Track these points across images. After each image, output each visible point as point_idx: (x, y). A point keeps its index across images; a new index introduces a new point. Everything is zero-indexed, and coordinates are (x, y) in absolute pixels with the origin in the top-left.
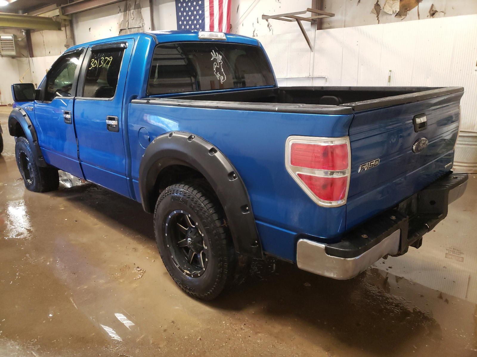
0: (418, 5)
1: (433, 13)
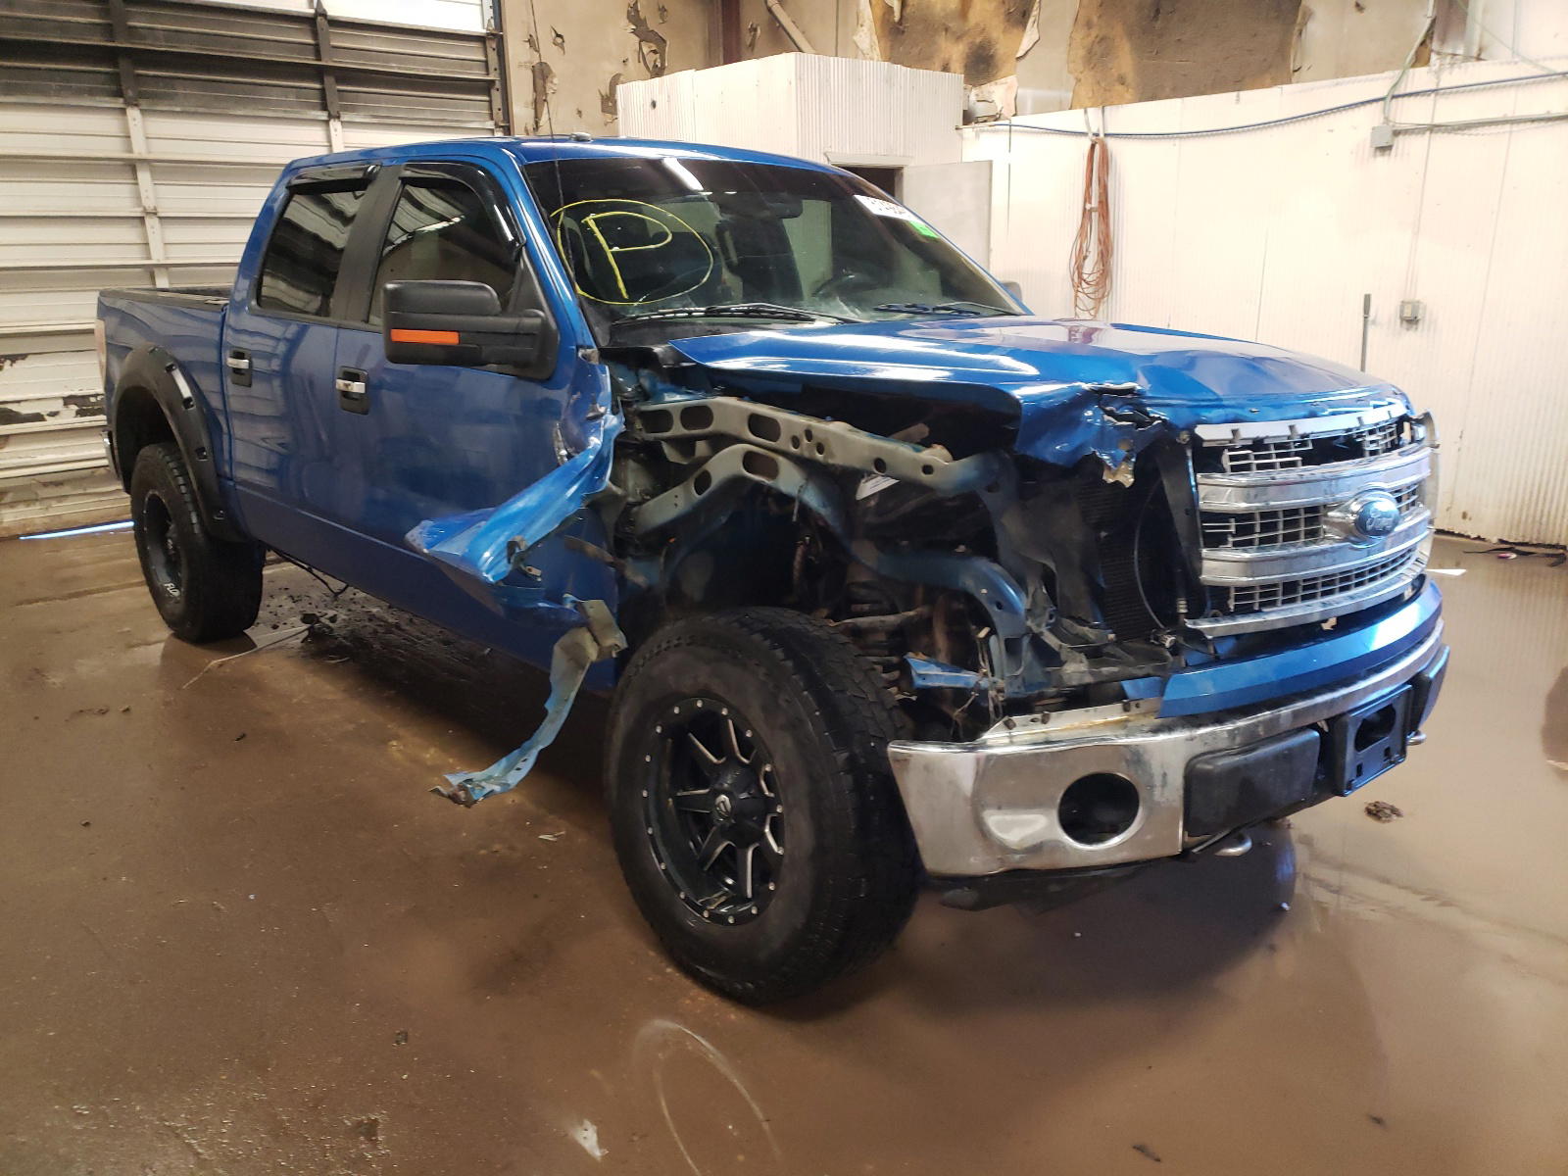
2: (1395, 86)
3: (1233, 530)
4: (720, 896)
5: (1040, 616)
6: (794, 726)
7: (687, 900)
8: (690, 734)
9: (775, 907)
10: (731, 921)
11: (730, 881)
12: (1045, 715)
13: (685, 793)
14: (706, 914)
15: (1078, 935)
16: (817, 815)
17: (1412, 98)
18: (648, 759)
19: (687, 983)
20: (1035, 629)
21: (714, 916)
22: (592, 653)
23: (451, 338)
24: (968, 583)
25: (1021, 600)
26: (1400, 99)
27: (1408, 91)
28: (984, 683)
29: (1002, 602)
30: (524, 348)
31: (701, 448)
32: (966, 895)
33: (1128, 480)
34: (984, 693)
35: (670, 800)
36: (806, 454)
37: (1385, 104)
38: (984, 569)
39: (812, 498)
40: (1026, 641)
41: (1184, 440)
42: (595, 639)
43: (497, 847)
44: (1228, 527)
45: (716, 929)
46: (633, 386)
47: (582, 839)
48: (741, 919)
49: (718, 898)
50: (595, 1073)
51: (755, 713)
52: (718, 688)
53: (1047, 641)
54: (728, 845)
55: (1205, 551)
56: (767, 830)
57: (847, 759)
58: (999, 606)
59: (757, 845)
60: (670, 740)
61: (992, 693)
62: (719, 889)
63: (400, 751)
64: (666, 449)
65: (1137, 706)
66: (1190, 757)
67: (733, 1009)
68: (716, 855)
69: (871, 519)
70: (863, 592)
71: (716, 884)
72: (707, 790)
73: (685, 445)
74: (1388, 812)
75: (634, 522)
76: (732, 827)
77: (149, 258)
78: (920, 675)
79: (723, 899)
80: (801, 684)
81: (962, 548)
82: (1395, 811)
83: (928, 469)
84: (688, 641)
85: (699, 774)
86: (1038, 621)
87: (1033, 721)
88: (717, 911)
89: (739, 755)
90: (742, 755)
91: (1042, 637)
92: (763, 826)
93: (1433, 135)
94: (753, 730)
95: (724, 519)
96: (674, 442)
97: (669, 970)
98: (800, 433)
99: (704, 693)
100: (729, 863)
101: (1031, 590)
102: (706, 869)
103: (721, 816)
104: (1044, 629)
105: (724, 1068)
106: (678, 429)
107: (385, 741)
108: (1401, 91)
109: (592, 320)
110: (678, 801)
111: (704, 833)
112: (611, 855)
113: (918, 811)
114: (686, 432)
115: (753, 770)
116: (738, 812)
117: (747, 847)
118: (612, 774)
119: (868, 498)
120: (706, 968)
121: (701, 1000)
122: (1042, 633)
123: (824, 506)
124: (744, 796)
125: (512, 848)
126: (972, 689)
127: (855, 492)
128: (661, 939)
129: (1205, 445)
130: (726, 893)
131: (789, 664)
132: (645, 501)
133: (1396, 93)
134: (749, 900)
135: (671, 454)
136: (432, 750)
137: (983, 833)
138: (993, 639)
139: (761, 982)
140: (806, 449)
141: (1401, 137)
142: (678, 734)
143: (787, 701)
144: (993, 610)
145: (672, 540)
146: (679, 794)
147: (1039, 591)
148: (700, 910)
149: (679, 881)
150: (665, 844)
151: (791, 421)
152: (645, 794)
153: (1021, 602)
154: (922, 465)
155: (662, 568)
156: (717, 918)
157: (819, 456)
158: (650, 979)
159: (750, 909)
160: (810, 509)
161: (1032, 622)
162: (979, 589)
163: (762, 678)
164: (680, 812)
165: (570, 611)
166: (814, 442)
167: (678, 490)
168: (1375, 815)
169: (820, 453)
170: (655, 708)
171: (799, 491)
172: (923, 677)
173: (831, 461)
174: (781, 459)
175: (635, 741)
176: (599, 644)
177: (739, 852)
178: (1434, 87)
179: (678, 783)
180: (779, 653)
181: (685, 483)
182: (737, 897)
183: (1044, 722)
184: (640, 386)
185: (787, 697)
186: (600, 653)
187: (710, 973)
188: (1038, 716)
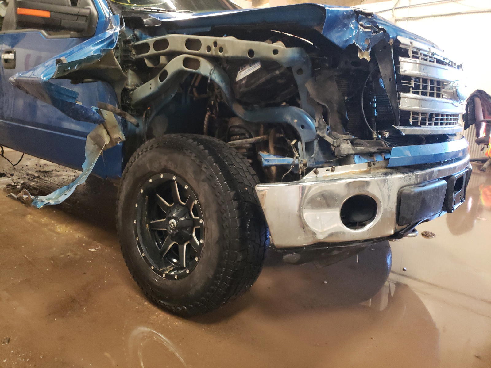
2: (396, 5)
3: (413, 85)
4: (171, 267)
5: (323, 129)
6: (210, 179)
7: (154, 270)
8: (157, 194)
9: (198, 269)
10: (176, 277)
11: (175, 261)
12: (333, 168)
13: (155, 222)
14: (164, 275)
15: (326, 282)
16: (221, 221)
17: (401, 9)
18: (136, 205)
19: (155, 309)
20: (321, 135)
21: (167, 276)
22: (107, 140)
23: (47, 14)
24: (288, 118)
25: (313, 123)
26: (397, 9)
27: (400, 6)
28: (297, 162)
29: (304, 124)
30: (82, 23)
31: (163, 59)
32: (295, 257)
33: (368, 59)
34: (297, 166)
35: (147, 225)
36: (214, 54)
37: (393, 11)
38: (296, 110)
39: (216, 77)
40: (316, 143)
41: (391, 43)
42: (108, 134)
43: (69, 254)
44: (410, 84)
45: (169, 282)
46: (131, 35)
47: (108, 250)
48: (180, 277)
49: (170, 268)
50: (107, 354)
51: (190, 176)
52: (171, 166)
53: (327, 140)
54: (175, 244)
55: (402, 94)
56: (194, 234)
57: (235, 194)
58: (303, 127)
59: (189, 242)
60: (147, 196)
61: (301, 165)
62: (169, 264)
63: (31, 219)
64: (146, 61)
65: (374, 164)
66: (399, 188)
67: (176, 320)
68: (169, 249)
69: (243, 89)
70: (237, 130)
71: (168, 262)
72: (165, 219)
73: (155, 59)
74: (431, 234)
75: (131, 98)
76: (177, 234)
78: (265, 160)
79: (172, 269)
80: (213, 160)
81: (284, 104)
82: (433, 235)
83: (275, 52)
84: (156, 146)
85: (161, 213)
86: (322, 131)
87: (327, 170)
88: (169, 274)
89: (180, 201)
90: (182, 201)
91: (325, 138)
92: (192, 232)
93: (408, 21)
94: (189, 185)
95: (173, 95)
96: (150, 58)
97: (146, 303)
98: (211, 44)
99: (165, 170)
100: (175, 252)
101: (317, 119)
102: (163, 256)
103: (172, 229)
104: (325, 135)
105: (172, 348)
106: (152, 51)
107: (25, 215)
108: (398, 6)
109: (113, 9)
110: (151, 226)
111: (163, 240)
112: (120, 255)
113: (270, 217)
114: (155, 52)
115: (187, 207)
116: (180, 227)
117: (183, 244)
118: (120, 215)
119: (242, 80)
120: (163, 301)
121: (161, 316)
122: (324, 136)
123: (222, 82)
124: (182, 219)
125: (76, 254)
126: (291, 165)
127: (236, 76)
128: (142, 288)
129: (401, 46)
130: (173, 266)
131: (207, 151)
132: (135, 89)
133: (396, 7)
134: (184, 268)
135: (149, 64)
136: (45, 218)
137: (304, 226)
138: (299, 143)
139: (191, 306)
140: (214, 52)
141: (398, 22)
142: (151, 193)
143: (206, 168)
144: (299, 129)
145: (149, 108)
146: (151, 222)
147: (321, 119)
148: (161, 274)
149: (151, 261)
150: (144, 245)
151: (206, 40)
152: (135, 222)
153: (313, 124)
154: (272, 49)
155: (144, 120)
156: (169, 277)
157: (221, 54)
158: (137, 307)
159: (186, 271)
160: (215, 82)
161: (320, 132)
162: (293, 120)
163: (193, 158)
164: (152, 231)
165: (94, 113)
166: (218, 47)
167: (152, 81)
168: (426, 236)
169: (221, 52)
170: (140, 180)
171: (210, 73)
172: (268, 161)
173: (226, 55)
174: (202, 60)
175: (131, 196)
176: (110, 136)
177: (180, 246)
178: (409, 5)
179: (151, 217)
180: (202, 147)
181: (155, 78)
182: (179, 267)
183: (332, 171)
184: (135, 35)
185: (206, 166)
186: (111, 141)
187: (165, 303)
188: (330, 168)
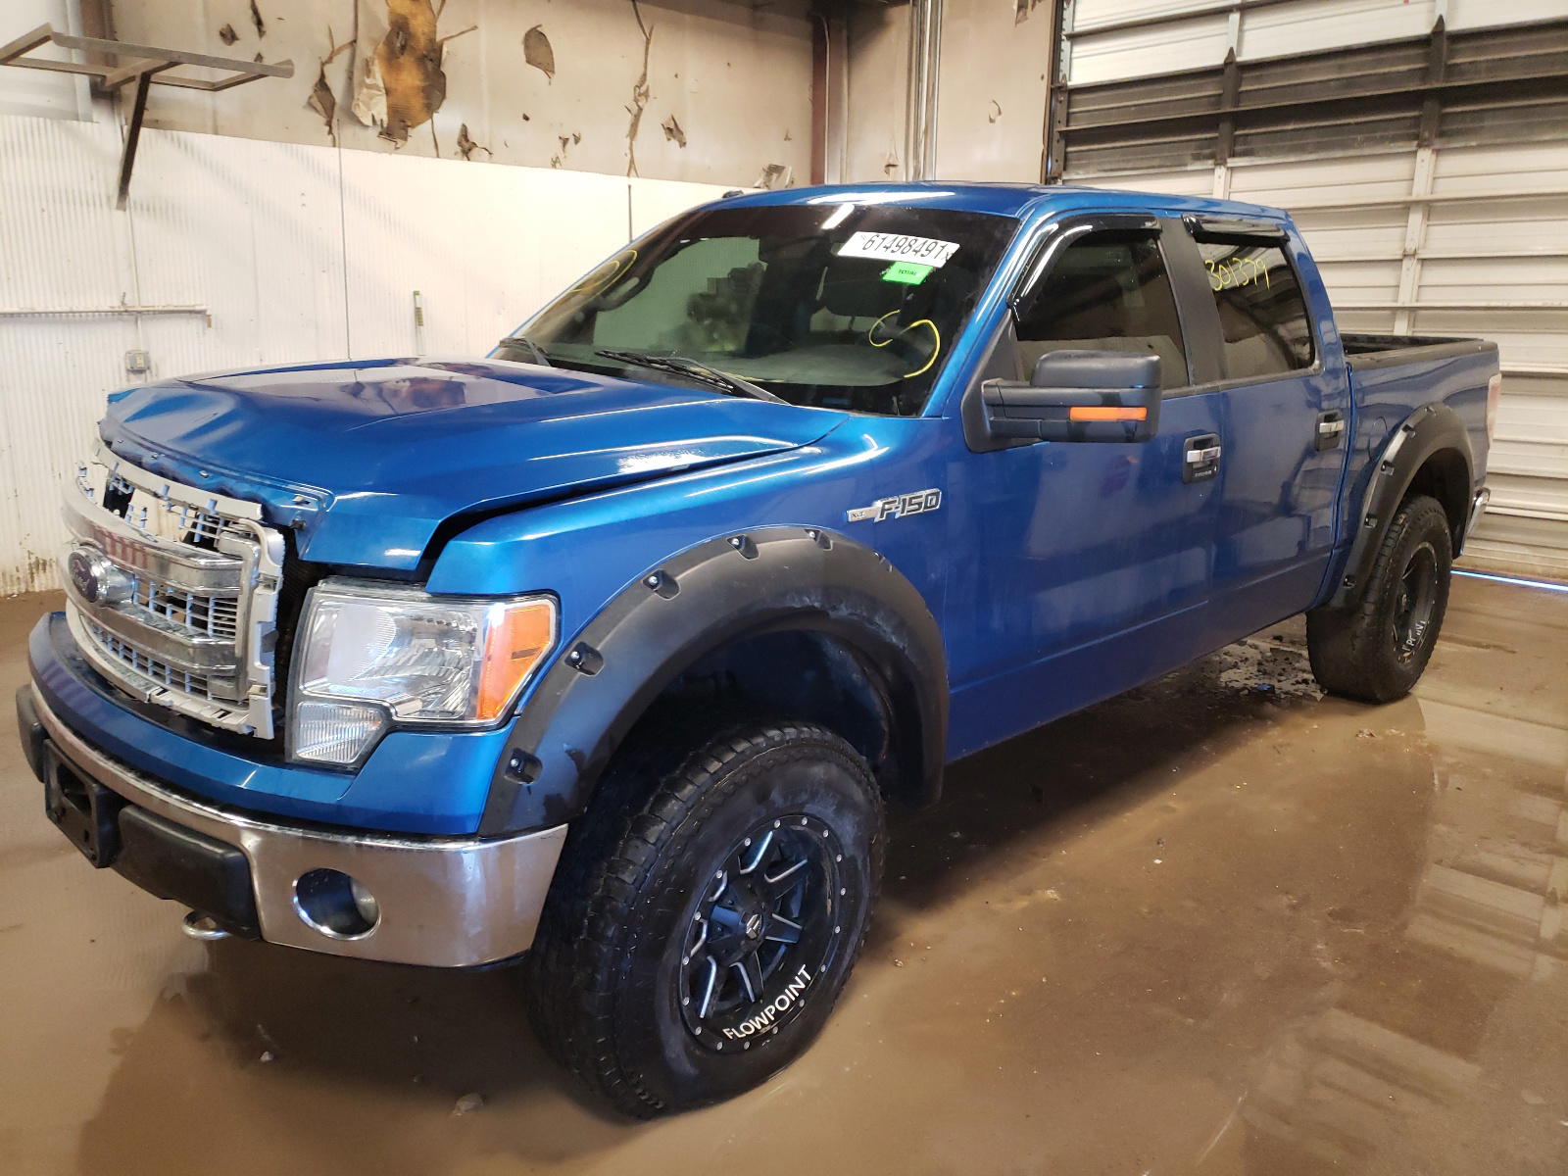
0: (431, 117)
1: (466, 147)
77: (1396, 301)
